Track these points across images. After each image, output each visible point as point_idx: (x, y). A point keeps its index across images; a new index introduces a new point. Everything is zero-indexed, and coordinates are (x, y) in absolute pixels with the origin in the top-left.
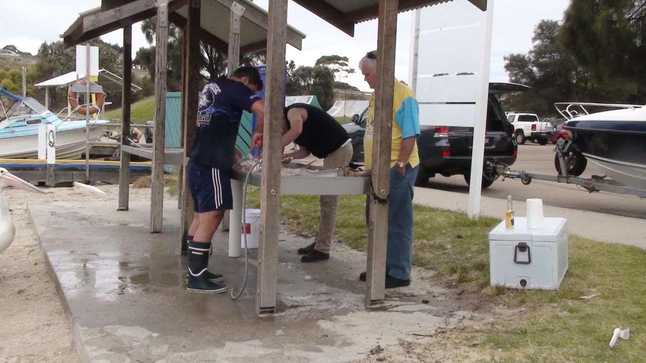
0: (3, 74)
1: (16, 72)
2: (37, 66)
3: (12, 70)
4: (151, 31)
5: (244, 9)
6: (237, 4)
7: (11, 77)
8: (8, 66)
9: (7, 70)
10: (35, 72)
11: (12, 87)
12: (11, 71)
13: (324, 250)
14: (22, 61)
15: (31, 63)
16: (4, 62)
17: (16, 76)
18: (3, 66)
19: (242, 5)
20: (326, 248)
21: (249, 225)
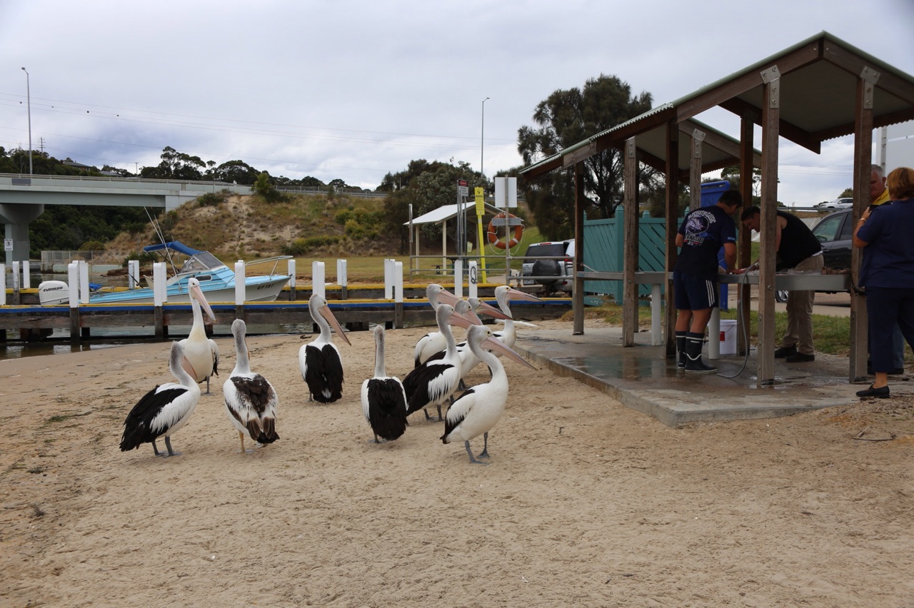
0: (347, 214)
1: (360, 210)
2: (385, 202)
3: (357, 209)
4: (529, 151)
5: (705, 134)
6: (699, 131)
7: (355, 217)
8: (352, 205)
9: (351, 209)
10: (382, 209)
11: (357, 228)
12: (355, 210)
13: (808, 352)
14: (366, 198)
15: (376, 199)
16: (348, 200)
17: (362, 215)
18: (346, 205)
19: (703, 131)
20: (810, 350)
21: (723, 333)
